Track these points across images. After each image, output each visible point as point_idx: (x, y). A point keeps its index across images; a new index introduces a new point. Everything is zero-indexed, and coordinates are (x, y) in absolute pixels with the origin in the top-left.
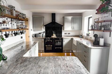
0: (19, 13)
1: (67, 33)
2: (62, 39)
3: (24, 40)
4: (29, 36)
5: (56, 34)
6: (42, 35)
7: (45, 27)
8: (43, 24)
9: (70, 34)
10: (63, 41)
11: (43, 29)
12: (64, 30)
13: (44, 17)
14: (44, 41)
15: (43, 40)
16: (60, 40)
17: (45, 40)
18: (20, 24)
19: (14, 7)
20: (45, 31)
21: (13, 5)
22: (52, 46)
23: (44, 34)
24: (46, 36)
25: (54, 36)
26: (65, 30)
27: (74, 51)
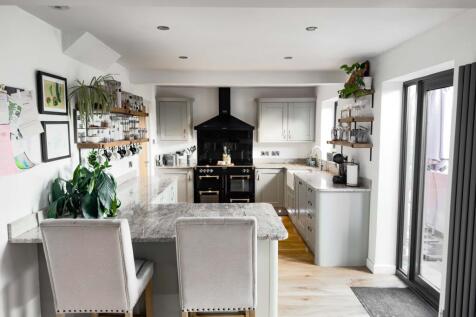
0: (128, 98)
1: (270, 150)
2: (252, 172)
3: (135, 171)
4: (146, 162)
5: (232, 154)
6: (188, 157)
7: (195, 132)
8: (189, 122)
9: (278, 153)
10: (256, 178)
11: (190, 136)
12: (257, 140)
13: (192, 100)
14: (192, 177)
15: (191, 174)
16: (246, 173)
17: (196, 172)
18: (130, 125)
19: (120, 83)
20: (195, 143)
21: (117, 78)
22: (218, 192)
23: (194, 156)
24: (201, 162)
25: (226, 161)
26: (260, 141)
27: (289, 211)
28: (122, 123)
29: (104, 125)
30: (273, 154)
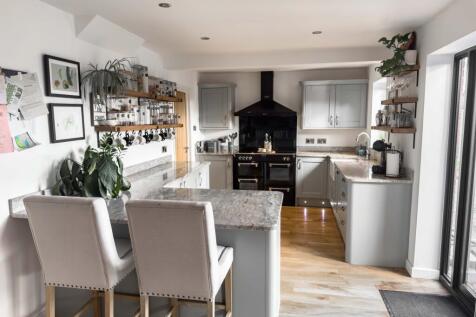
0: (158, 83)
1: (316, 137)
2: (293, 161)
3: (171, 156)
4: (187, 148)
5: (273, 141)
6: (229, 144)
7: (237, 118)
8: (230, 108)
9: (324, 141)
10: (298, 166)
11: (231, 124)
12: (301, 128)
13: (234, 86)
14: (231, 164)
15: (230, 161)
16: (286, 162)
17: (236, 160)
18: (161, 111)
19: (146, 68)
20: (236, 130)
21: (143, 63)
22: (256, 180)
23: (236, 143)
24: (243, 147)
25: (268, 149)
26: (304, 128)
27: (332, 204)
28: (149, 108)
29: (124, 109)
30: (319, 141)
